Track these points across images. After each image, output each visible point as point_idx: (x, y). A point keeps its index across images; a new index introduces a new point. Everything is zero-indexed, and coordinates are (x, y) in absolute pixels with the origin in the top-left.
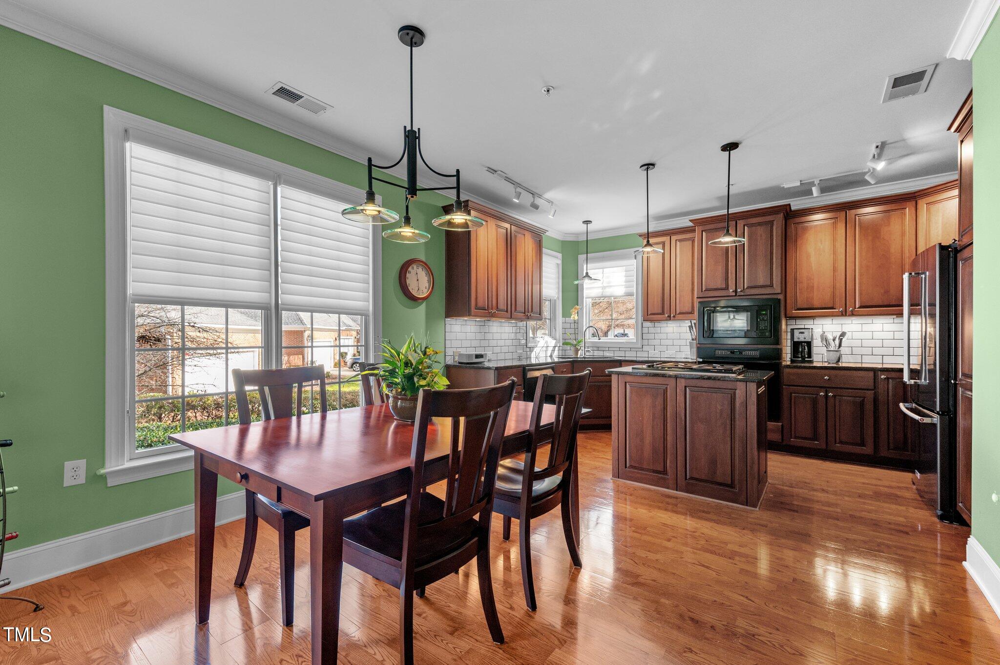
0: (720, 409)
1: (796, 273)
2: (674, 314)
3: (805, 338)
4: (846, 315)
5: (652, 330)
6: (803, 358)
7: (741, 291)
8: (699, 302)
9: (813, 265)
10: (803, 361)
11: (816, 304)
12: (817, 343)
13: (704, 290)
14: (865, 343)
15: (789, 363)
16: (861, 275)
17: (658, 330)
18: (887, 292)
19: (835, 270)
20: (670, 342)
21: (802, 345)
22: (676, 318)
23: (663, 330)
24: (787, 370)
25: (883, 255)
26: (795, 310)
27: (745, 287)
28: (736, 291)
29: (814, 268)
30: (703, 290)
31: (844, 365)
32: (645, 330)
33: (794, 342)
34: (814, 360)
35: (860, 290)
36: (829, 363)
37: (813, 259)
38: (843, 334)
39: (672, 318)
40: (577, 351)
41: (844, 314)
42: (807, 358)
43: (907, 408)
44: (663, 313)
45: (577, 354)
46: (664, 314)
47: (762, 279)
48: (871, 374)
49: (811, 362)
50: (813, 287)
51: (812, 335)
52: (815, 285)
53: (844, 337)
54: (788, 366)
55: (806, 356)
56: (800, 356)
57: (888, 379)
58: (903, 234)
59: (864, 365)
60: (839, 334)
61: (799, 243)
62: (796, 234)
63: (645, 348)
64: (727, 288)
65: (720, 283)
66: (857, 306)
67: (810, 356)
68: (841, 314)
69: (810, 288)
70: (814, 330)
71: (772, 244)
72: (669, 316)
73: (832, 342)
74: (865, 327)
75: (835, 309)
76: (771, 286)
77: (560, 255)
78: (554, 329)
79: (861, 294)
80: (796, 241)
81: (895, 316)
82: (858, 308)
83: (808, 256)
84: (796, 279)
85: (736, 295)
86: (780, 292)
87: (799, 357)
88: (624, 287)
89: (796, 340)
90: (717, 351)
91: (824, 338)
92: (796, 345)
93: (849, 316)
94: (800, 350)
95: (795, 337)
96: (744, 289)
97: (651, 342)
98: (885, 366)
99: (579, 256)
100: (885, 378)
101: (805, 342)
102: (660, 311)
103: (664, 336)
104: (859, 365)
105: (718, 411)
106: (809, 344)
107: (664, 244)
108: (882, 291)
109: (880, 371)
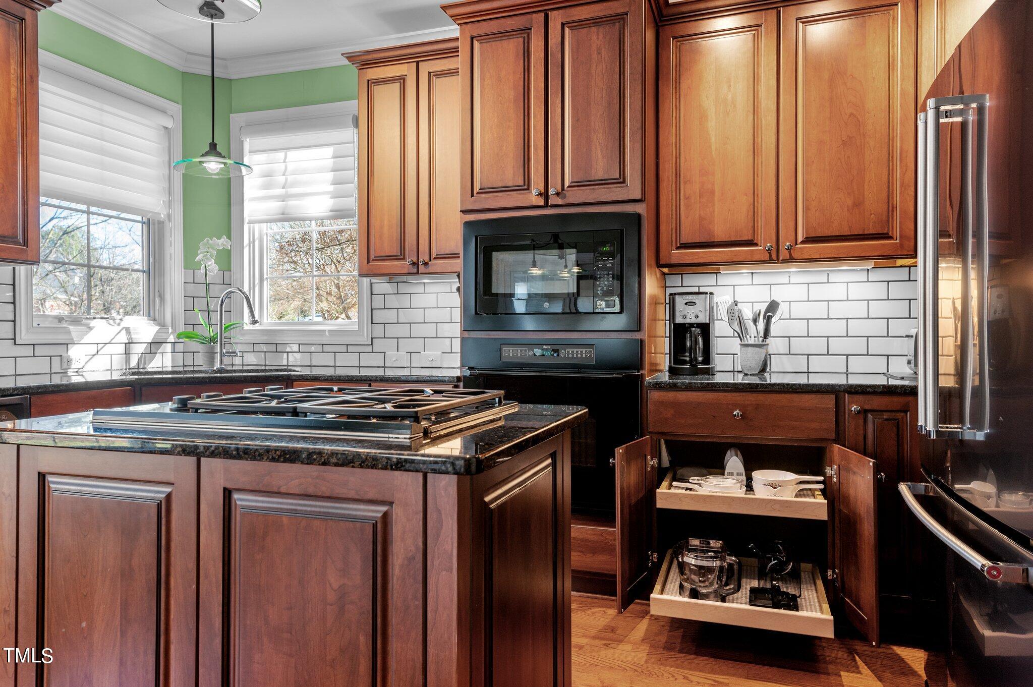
0: (336, 586)
1: (678, 157)
2: (427, 259)
3: (697, 317)
4: (777, 260)
5: (392, 301)
6: (693, 362)
7: (558, 194)
8: (468, 224)
9: (713, 139)
10: (695, 372)
11: (720, 232)
12: (721, 328)
13: (477, 189)
14: (817, 328)
15: (665, 377)
16: (806, 164)
17: (405, 301)
18: (858, 204)
19: (755, 150)
20: (430, 330)
21: (691, 331)
22: (430, 269)
23: (418, 301)
24: (655, 395)
25: (851, 114)
26: (678, 248)
27: (567, 184)
28: (545, 195)
29: (713, 148)
30: (475, 192)
31: (776, 379)
32: (378, 302)
33: (675, 325)
34: (717, 369)
35: (805, 200)
36: (746, 375)
37: (712, 124)
38: (773, 307)
39: (422, 269)
40: (211, 355)
41: (773, 258)
42: (703, 363)
43: (918, 498)
44: (401, 257)
45: (212, 361)
46: (404, 259)
47: (601, 168)
48: (829, 401)
49: (709, 372)
50: (712, 192)
51: (711, 308)
52: (717, 188)
53: (774, 313)
54: (658, 386)
55: (700, 359)
56: (688, 359)
57: (864, 412)
58: (891, 66)
59: (815, 380)
60: (763, 307)
61: (684, 86)
62: (679, 64)
63: (378, 345)
64: (526, 186)
65: (512, 177)
66: (800, 239)
67: (707, 359)
68: (767, 257)
69: (707, 194)
70: (716, 299)
71: (622, 73)
72: (415, 264)
73: (750, 325)
74: (818, 292)
75: (756, 245)
76: (621, 180)
77: (176, 109)
78: (157, 299)
79: (806, 209)
80: (678, 82)
81: (870, 264)
82: (803, 242)
83: (703, 117)
84: (678, 174)
85: (546, 206)
86: (639, 197)
87: (685, 362)
88: (330, 196)
89: (679, 320)
90: (505, 349)
91: (734, 316)
92: (680, 332)
93: (784, 261)
94: (688, 344)
95: (678, 314)
96: (563, 189)
97: (391, 331)
98: (854, 380)
99: (231, 115)
100: (859, 412)
101: (699, 325)
102: (395, 251)
103: (417, 315)
104: (802, 380)
105: (331, 596)
106: (705, 329)
107: (402, 80)
108: (850, 202)
109: (850, 393)
